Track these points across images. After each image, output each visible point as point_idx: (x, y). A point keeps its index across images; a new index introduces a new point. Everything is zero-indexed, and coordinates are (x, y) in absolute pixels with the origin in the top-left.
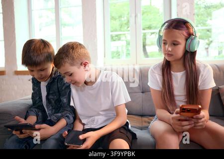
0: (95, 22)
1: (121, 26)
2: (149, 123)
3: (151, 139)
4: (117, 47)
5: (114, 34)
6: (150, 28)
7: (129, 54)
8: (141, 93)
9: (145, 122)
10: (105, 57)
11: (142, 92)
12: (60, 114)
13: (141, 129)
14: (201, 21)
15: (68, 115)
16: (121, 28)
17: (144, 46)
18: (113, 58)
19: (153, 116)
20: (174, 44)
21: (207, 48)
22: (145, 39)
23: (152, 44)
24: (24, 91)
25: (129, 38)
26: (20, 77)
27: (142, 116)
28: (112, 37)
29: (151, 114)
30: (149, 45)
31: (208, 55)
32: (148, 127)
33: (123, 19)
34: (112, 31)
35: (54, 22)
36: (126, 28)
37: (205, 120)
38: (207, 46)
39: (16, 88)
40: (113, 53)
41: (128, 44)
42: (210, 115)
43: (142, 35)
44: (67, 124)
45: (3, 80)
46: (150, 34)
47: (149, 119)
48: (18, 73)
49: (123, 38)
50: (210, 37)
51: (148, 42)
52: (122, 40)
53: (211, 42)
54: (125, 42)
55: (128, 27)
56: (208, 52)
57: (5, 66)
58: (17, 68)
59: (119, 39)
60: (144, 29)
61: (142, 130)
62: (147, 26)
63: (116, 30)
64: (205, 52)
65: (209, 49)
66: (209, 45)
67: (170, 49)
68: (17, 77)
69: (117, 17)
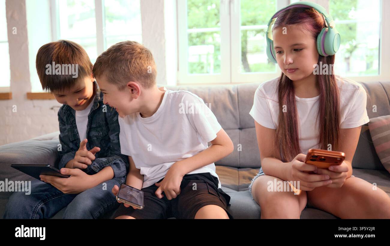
0: (162, 12)
1: (207, 18)
2: (250, 179)
3: (254, 206)
4: (200, 55)
5: (195, 31)
6: (254, 22)
7: (218, 66)
8: (238, 131)
9: (244, 178)
10: (178, 70)
11: (240, 129)
12: (104, 159)
13: (238, 189)
14: (340, 12)
15: (118, 162)
16: (207, 21)
17: (244, 54)
18: (192, 72)
19: (258, 167)
20: (296, 50)
21: (347, 59)
22: (245, 41)
23: (258, 51)
24: (43, 126)
25: (218, 39)
26: (37, 103)
27: (239, 168)
28: (190, 38)
29: (254, 164)
30: (252, 52)
31: (349, 69)
32: (248, 187)
33: (209, 8)
34: (190, 27)
35: (94, 14)
36: (214, 22)
37: (346, 176)
38: (347, 55)
39: (29, 121)
40: (192, 65)
41: (218, 49)
42: (354, 168)
43: (241, 34)
44: (114, 176)
45: (7, 108)
46: (254, 32)
47: (251, 173)
48: (32, 96)
49: (209, 39)
50: (354, 38)
51: (250, 47)
52: (208, 44)
53: (355, 47)
54: (213, 47)
55: (218, 22)
56: (348, 64)
57: (11, 84)
58: (30, 88)
59: (203, 42)
60: (244, 24)
61: (238, 191)
62: (250, 20)
63: (197, 26)
64: (344, 64)
65: (351, 60)
66: (351, 52)
67: (290, 60)
68: (30, 103)
69: (200, 4)
